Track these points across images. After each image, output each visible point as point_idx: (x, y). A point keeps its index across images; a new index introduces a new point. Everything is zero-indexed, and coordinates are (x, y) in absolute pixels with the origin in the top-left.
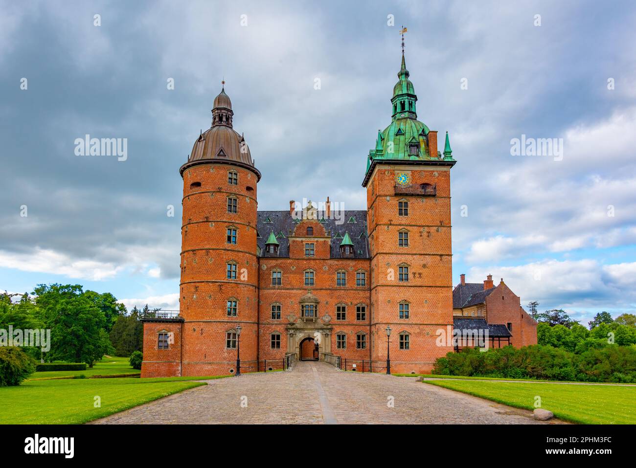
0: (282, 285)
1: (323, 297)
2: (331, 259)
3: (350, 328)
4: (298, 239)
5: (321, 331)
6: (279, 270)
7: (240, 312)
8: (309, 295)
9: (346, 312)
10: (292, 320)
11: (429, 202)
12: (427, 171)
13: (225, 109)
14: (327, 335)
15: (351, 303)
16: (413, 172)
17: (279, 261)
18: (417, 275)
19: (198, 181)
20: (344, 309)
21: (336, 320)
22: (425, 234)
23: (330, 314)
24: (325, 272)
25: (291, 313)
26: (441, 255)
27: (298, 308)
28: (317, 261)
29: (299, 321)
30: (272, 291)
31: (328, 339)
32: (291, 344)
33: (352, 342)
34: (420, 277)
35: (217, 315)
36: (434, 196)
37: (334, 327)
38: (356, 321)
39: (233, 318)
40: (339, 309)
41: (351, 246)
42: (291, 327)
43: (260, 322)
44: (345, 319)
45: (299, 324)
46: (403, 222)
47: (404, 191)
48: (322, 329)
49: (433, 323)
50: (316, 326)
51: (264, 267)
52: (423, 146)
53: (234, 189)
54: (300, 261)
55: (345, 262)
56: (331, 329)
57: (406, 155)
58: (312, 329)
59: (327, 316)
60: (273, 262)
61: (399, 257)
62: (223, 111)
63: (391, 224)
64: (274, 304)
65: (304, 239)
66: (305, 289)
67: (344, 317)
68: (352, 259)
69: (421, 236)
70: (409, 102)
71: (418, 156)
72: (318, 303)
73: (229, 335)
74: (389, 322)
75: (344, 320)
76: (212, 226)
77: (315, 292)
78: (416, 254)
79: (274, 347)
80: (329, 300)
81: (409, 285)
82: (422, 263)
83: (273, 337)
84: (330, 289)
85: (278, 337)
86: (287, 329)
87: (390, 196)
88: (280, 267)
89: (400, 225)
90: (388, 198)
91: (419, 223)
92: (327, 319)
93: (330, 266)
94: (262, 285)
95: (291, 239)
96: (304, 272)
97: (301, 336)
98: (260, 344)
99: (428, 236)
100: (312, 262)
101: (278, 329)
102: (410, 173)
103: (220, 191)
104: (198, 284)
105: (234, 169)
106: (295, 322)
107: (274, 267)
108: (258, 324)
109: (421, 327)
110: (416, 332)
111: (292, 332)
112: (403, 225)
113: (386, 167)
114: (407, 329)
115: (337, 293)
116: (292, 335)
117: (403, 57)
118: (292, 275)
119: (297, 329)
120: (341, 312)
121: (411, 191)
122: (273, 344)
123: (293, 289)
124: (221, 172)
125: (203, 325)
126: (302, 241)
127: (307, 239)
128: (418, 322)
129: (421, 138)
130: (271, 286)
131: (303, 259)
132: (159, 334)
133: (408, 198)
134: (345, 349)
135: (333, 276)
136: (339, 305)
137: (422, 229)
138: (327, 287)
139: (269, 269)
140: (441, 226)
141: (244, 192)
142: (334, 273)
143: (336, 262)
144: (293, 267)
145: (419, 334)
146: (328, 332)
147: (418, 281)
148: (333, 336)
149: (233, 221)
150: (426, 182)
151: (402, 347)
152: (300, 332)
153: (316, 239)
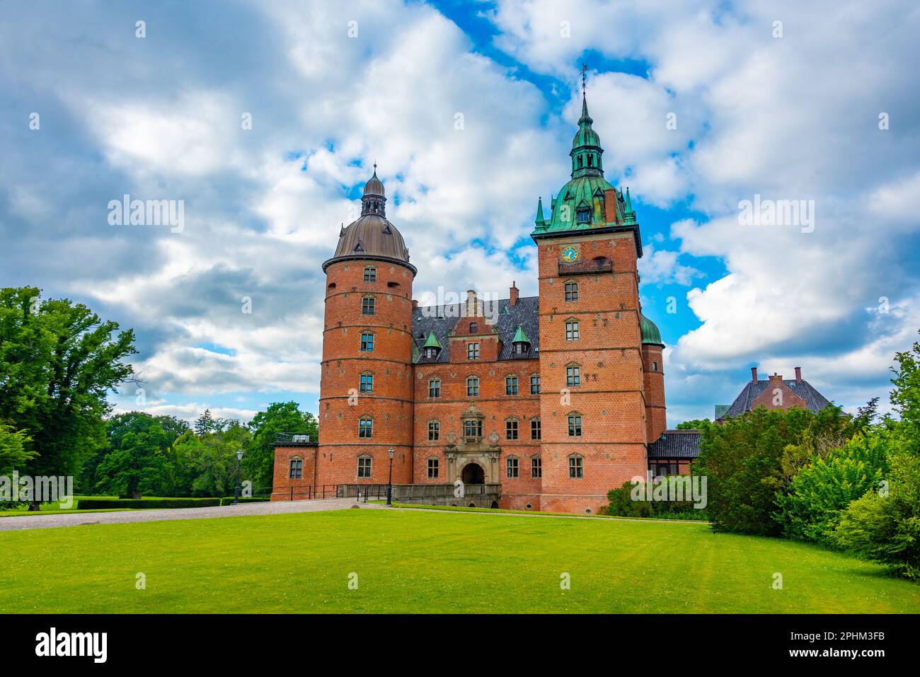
0: (440, 397)
1: (489, 410)
2: (498, 361)
3: (523, 450)
4: (459, 339)
5: (486, 455)
6: (437, 379)
7: (375, 433)
8: (472, 408)
9: (518, 429)
10: (451, 441)
11: (604, 280)
12: (601, 241)
13: (373, 196)
14: (494, 460)
15: (524, 417)
16: (583, 244)
17: (438, 367)
18: (591, 378)
19: (334, 282)
20: (515, 425)
21: (506, 440)
22: (600, 323)
23: (498, 432)
24: (492, 378)
25: (452, 432)
26: (623, 349)
27: (458, 425)
28: (482, 365)
29: (460, 442)
30: (429, 405)
31: (496, 465)
32: (451, 472)
33: (526, 468)
34: (595, 379)
35: (347, 437)
36: (611, 272)
37: (503, 448)
38: (530, 441)
39: (367, 440)
40: (509, 425)
41: (523, 343)
42: (451, 450)
43: (416, 444)
44: (517, 438)
45: (460, 446)
46: (571, 310)
47: (572, 270)
48: (487, 452)
49: (615, 441)
50: (481, 448)
51: (420, 376)
52: (598, 209)
53: (371, 287)
54: (462, 366)
55: (516, 364)
56: (500, 452)
57: (575, 223)
58: (475, 452)
59: (494, 434)
60: (430, 369)
61: (567, 354)
62: (371, 198)
63: (555, 313)
64: (431, 422)
65: (466, 339)
66: (468, 401)
67: (515, 437)
68: (524, 360)
69: (595, 325)
70: (588, 155)
71: (589, 223)
72: (483, 418)
73: (361, 460)
74: (554, 441)
75: (516, 440)
76: (345, 333)
77: (479, 405)
78: (589, 350)
79: (431, 476)
80: (497, 414)
81: (580, 390)
82: (598, 360)
83: (430, 462)
84: (497, 400)
85: (436, 462)
86: (446, 453)
87: (553, 277)
88: (438, 374)
89: (567, 313)
90: (551, 280)
91: (593, 309)
92: (494, 439)
93: (498, 371)
94: (418, 398)
95: (451, 340)
96: (467, 379)
97: (462, 461)
98: (415, 472)
99: (605, 325)
100: (476, 366)
101: (436, 453)
102: (579, 246)
103: (354, 291)
104: (329, 401)
105: (370, 264)
106: (455, 444)
107: (430, 375)
108: (412, 447)
109: (598, 447)
110: (592, 454)
111: (451, 456)
112: (571, 313)
113: (549, 242)
114: (580, 450)
115: (507, 405)
116: (451, 460)
117: (585, 100)
118: (452, 384)
119: (457, 452)
120: (512, 429)
121: (581, 269)
122: (430, 471)
123: (453, 402)
124: (356, 269)
125: (333, 450)
126: (464, 341)
127: (470, 338)
128: (594, 441)
129: (596, 200)
130: (428, 398)
131: (465, 363)
132: (292, 461)
133: (577, 278)
134: (518, 478)
135: (501, 382)
136: (509, 420)
137: (596, 317)
138: (495, 397)
139: (426, 377)
140: (622, 310)
141: (385, 289)
142: (502, 379)
143: (505, 365)
144: (453, 374)
145: (595, 457)
146: (494, 455)
147: (593, 386)
148: (502, 461)
149: (369, 324)
150: (601, 254)
151: (573, 475)
152: (462, 456)
153: (481, 337)
